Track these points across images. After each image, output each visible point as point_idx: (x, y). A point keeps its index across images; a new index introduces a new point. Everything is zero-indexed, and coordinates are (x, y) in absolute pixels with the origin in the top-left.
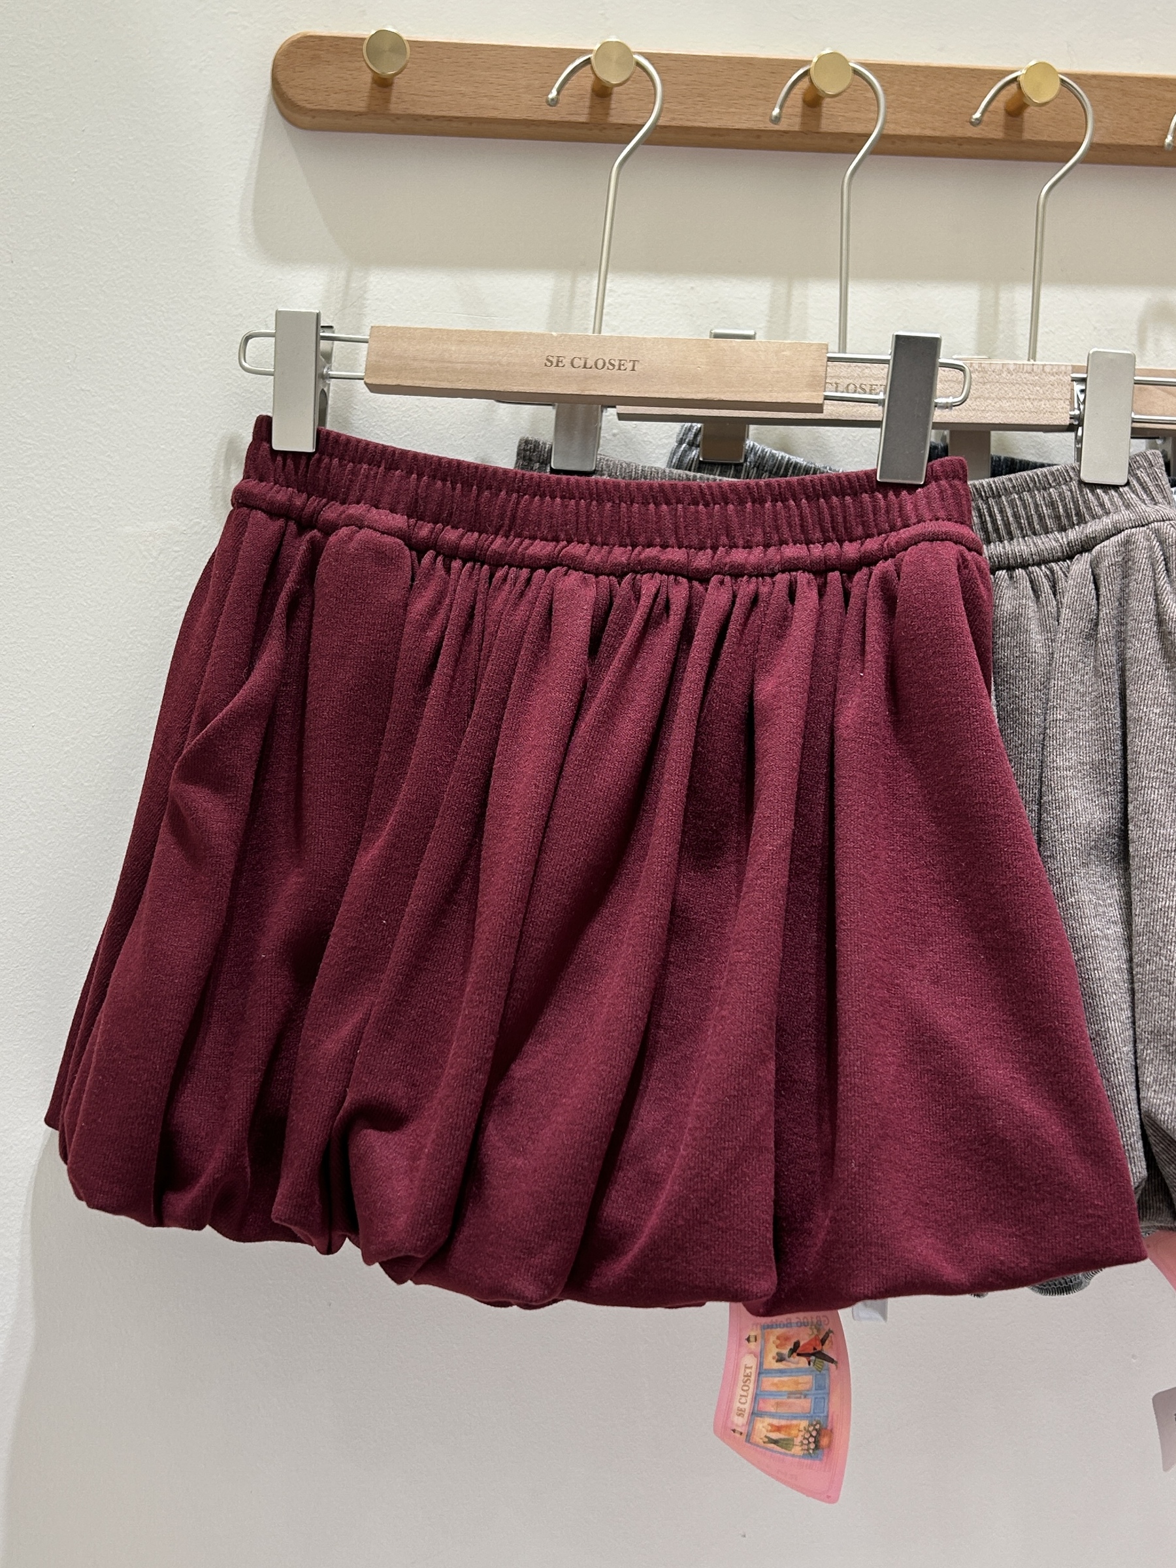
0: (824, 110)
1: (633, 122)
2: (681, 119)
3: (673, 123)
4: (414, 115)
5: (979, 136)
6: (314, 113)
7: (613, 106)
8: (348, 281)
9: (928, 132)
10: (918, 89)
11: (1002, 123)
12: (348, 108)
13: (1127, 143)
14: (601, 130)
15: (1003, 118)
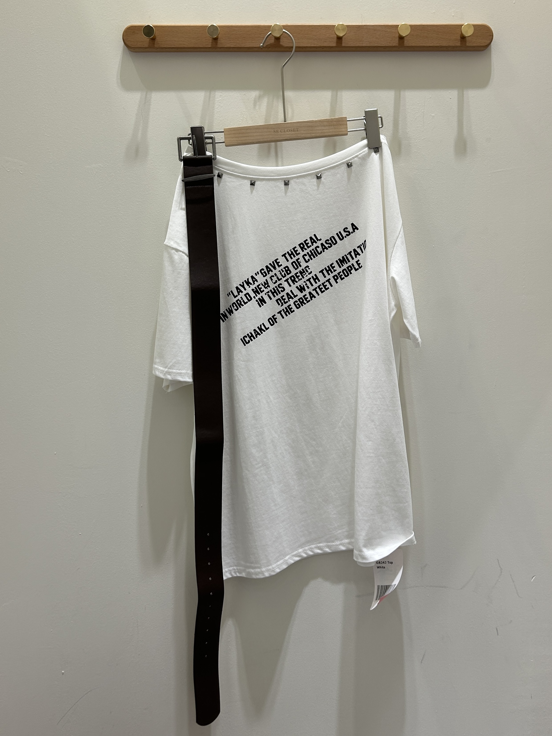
0: (281, 40)
1: (224, 47)
2: (238, 45)
3: (236, 46)
4: (162, 48)
5: (328, 46)
6: (134, 48)
7: (218, 42)
8: (146, 95)
9: (312, 45)
10: (310, 32)
11: (336, 41)
12: (143, 46)
13: (375, 46)
14: (215, 49)
15: (336, 40)
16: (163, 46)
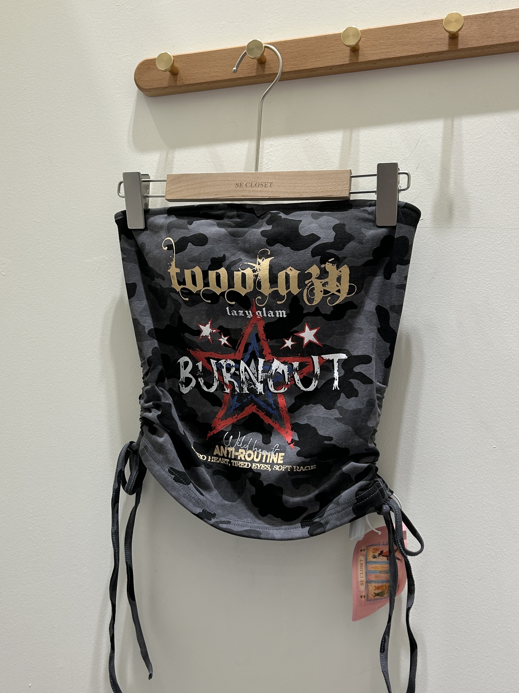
0: (360, 51)
1: (274, 73)
3: (292, 70)
5: (436, 51)
7: (266, 67)
9: (410, 54)
12: (161, 86)
15: (448, 40)
16: (188, 83)
